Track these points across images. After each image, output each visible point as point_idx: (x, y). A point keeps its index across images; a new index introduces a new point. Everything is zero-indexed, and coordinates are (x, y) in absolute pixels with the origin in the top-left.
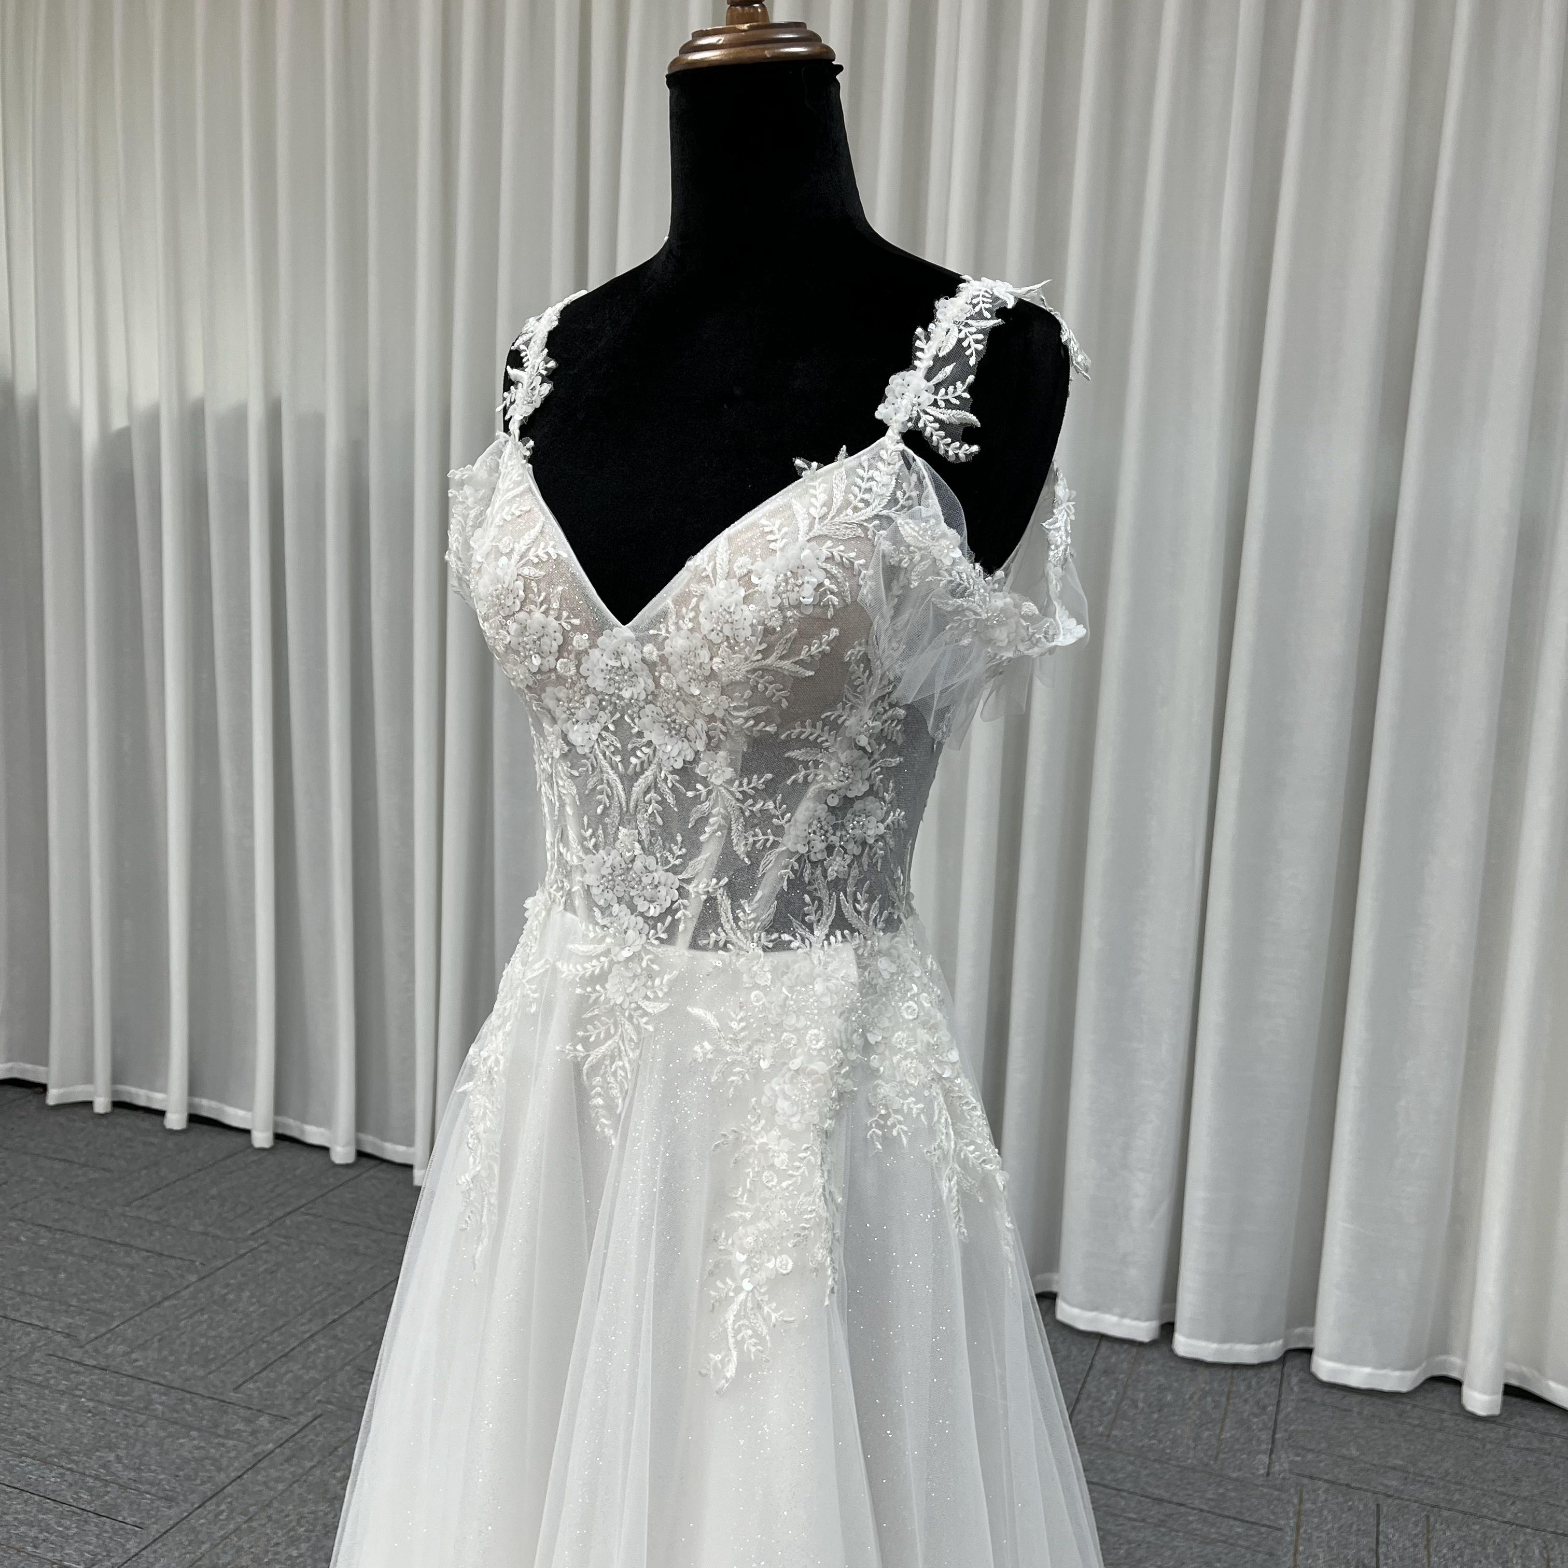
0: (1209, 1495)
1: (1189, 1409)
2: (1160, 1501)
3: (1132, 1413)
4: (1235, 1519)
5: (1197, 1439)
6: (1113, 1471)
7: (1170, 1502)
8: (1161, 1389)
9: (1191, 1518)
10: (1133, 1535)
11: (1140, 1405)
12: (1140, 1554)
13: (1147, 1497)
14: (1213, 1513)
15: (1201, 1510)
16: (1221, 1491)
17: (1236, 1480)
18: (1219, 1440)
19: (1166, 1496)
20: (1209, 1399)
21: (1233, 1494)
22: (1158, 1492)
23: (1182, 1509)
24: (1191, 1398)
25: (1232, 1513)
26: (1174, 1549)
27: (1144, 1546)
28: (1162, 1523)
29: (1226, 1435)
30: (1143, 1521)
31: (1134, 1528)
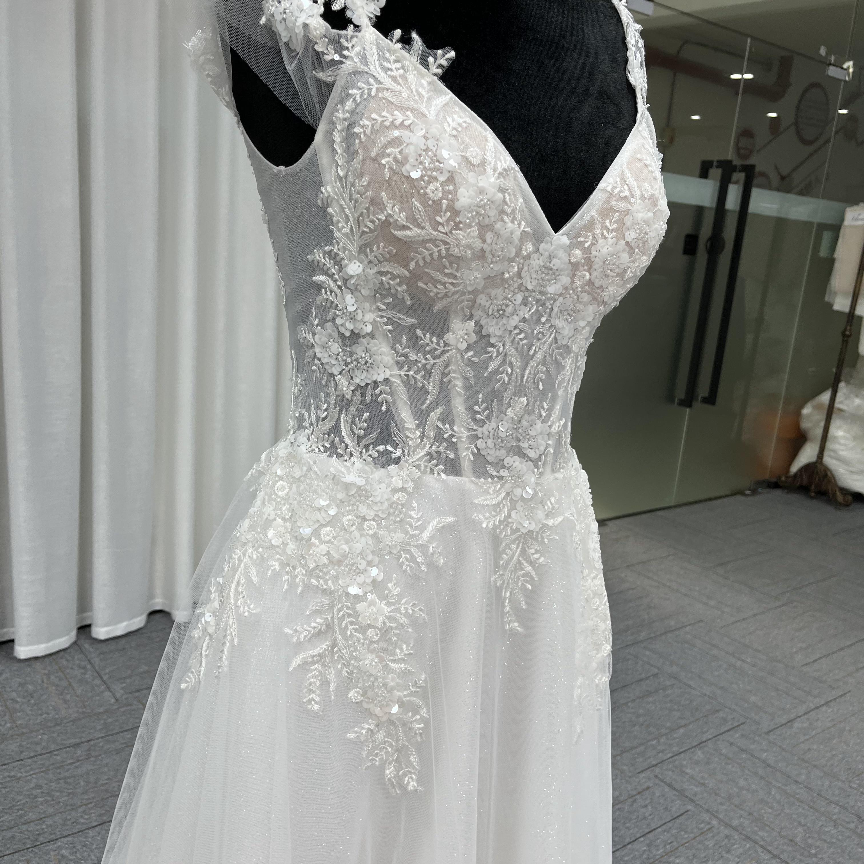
0: (99, 727)
1: (47, 688)
2: (77, 745)
3: (18, 706)
4: (122, 732)
5: (65, 701)
6: (37, 744)
7: (83, 743)
8: (21, 685)
9: (101, 744)
10: (79, 771)
11: (18, 699)
12: (92, 779)
13: (69, 747)
14: (109, 735)
15: (102, 737)
16: (102, 722)
17: (104, 712)
18: (78, 696)
19: (78, 741)
20: (53, 677)
21: (110, 720)
22: (72, 741)
23: (92, 743)
24: (43, 682)
25: (117, 730)
26: (106, 765)
27: (91, 773)
28: (89, 756)
29: (79, 692)
30: (78, 761)
31: (77, 767)
